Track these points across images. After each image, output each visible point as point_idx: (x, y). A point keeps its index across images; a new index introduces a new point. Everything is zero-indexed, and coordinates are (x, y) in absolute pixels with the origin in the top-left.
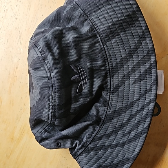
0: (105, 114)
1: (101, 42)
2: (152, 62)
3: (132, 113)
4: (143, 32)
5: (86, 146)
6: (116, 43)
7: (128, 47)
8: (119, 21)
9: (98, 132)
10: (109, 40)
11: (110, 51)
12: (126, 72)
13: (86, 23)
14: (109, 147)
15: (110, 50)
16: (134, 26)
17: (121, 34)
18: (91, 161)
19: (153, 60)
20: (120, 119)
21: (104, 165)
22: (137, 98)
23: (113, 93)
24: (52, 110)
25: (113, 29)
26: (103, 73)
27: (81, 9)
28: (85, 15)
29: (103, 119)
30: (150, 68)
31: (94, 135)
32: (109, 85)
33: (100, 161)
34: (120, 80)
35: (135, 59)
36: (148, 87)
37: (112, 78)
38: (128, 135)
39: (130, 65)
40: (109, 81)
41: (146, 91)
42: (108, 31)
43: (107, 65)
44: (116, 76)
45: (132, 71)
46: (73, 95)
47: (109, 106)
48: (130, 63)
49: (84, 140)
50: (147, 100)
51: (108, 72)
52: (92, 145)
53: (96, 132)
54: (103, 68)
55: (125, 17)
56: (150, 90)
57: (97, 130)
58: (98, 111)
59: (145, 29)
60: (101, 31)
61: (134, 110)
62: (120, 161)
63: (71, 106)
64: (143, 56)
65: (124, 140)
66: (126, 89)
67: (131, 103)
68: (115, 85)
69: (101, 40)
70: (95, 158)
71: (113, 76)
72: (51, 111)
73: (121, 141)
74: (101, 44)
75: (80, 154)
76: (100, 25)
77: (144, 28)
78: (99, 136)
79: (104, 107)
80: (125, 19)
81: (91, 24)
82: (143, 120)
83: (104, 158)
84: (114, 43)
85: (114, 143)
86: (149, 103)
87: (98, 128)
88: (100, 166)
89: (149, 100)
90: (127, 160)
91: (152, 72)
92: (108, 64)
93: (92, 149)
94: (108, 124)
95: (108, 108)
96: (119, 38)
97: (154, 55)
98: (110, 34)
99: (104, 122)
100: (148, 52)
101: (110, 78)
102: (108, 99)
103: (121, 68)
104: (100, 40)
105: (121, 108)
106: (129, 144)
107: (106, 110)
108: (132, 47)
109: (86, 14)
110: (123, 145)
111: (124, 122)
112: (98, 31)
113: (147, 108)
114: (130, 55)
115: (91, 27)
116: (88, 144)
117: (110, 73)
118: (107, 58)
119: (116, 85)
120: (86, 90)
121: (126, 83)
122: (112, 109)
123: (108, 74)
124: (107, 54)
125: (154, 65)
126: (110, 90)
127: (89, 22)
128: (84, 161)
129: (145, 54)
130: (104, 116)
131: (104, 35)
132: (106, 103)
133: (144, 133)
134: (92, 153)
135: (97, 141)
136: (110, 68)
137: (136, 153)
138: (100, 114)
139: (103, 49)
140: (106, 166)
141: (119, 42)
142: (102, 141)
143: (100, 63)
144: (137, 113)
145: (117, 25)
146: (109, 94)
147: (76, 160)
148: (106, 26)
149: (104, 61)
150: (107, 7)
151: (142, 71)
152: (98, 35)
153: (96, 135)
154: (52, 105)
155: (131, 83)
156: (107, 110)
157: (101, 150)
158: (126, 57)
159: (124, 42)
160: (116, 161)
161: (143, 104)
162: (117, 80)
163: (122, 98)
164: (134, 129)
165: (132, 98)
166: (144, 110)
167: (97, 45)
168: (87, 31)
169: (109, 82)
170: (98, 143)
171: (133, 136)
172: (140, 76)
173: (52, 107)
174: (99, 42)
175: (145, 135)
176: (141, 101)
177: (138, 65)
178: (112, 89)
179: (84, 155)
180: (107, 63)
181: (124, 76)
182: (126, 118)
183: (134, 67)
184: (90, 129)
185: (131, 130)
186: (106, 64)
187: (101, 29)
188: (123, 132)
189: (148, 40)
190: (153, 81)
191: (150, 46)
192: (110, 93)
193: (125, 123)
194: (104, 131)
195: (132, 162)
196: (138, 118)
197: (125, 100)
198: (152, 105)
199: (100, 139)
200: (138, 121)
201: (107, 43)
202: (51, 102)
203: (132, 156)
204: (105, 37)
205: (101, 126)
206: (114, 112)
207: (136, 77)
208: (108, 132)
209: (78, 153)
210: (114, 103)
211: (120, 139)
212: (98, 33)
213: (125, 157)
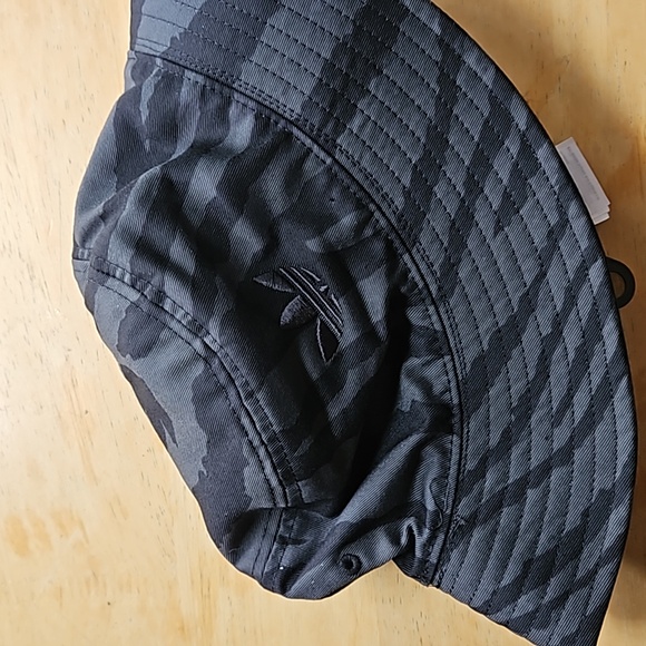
0: (453, 384)
1: (316, 148)
2: (523, 127)
3: (544, 334)
4: (440, 41)
5: (447, 520)
6: (370, 124)
7: (416, 117)
8: (340, 48)
9: (461, 454)
10: (340, 128)
11: (364, 163)
12: (452, 208)
13: (233, 111)
14: (523, 484)
15: (361, 157)
16: (399, 38)
17: (372, 87)
18: (490, 562)
19: (521, 121)
20: (513, 374)
21: (538, 552)
22: (534, 275)
23: (444, 296)
24: (271, 458)
25: (336, 84)
26: (378, 247)
27: (192, 70)
28: (217, 86)
29: (456, 401)
30: (527, 151)
31: (453, 471)
32: (417, 278)
33: (519, 548)
34: (446, 244)
35: (461, 148)
36: (553, 219)
37: (414, 250)
38: (568, 414)
39: (455, 174)
40: (410, 264)
41: (553, 236)
42: (324, 100)
43: (377, 215)
44: (424, 239)
45: (469, 191)
46: (315, 376)
47: (454, 350)
48: (449, 169)
49: (430, 505)
50: (572, 264)
51: (392, 236)
52: (464, 509)
53: (455, 458)
54: (368, 232)
55: (354, 21)
56: (564, 222)
57: (455, 450)
58: (425, 386)
59: (443, 30)
60: (298, 110)
61: (543, 319)
62: (585, 514)
63: (326, 414)
64: (481, 121)
65: (561, 436)
66: (481, 262)
67: (521, 301)
68: (436, 267)
69: (315, 141)
70: (496, 545)
71: (416, 241)
72: (267, 464)
73: (556, 446)
74: (322, 155)
75: (439, 559)
76: (283, 93)
77: (437, 29)
78: (470, 465)
79: (440, 362)
80: (358, 30)
81: (251, 104)
82: (592, 334)
83: (526, 531)
84: (362, 127)
85: (534, 463)
86: (583, 271)
87: (455, 438)
88: (527, 565)
89: (579, 259)
90: (607, 499)
91: (541, 160)
92: (379, 208)
93: (472, 521)
94: (482, 409)
95: (453, 356)
96: (370, 104)
97: (515, 101)
98: (332, 105)
99: (465, 411)
100: (493, 100)
101: (410, 254)
102: (437, 327)
103: (429, 200)
104: (308, 142)
105: (498, 336)
106: (587, 442)
107: (449, 366)
108: (431, 113)
109: (217, 81)
110: (566, 456)
111: (532, 375)
112: (287, 115)
113: (585, 288)
114: (437, 141)
115: (257, 117)
116: (448, 512)
117: (400, 238)
118: (365, 191)
119: (441, 266)
120: (348, 335)
121: (472, 244)
122: (470, 355)
123: (397, 243)
124: (359, 177)
125: (533, 134)
126: (430, 292)
127: (242, 99)
128: (466, 575)
129: (486, 114)
130: (454, 392)
131: (316, 120)
132: (438, 346)
133: (619, 379)
134: (477, 535)
135: (476, 487)
136: (393, 221)
137: (623, 458)
138: (438, 389)
139: (336, 168)
140: (548, 552)
141: (379, 116)
142: (490, 478)
143: (348, 220)
144: (558, 323)
145: (343, 65)
146: (432, 309)
147: (438, 587)
148: (307, 86)
149: (360, 206)
150: (279, 20)
151: (504, 175)
152: (295, 131)
153: (459, 469)
154: (262, 442)
155: (489, 234)
156: (454, 365)
157: (505, 510)
158: (427, 153)
159: (394, 109)
160: (572, 520)
161: (565, 284)
162: (436, 246)
163: (484, 299)
164: (578, 382)
165: (516, 282)
166: (580, 302)
167: (309, 164)
168: (252, 137)
169: (413, 269)
170: (481, 493)
171: (585, 408)
172: (506, 196)
173: (267, 450)
174: (310, 150)
175: (624, 381)
176: (553, 275)
177: (481, 163)
178: (433, 289)
179: (455, 555)
180: (372, 207)
181: (453, 222)
182: (532, 359)
183: (470, 177)
184: (432, 459)
185: (570, 389)
186: (372, 214)
187: (293, 105)
188: (545, 410)
189: (470, 60)
190: (556, 188)
191: (488, 78)
192: (433, 302)
193: (536, 377)
194: (480, 441)
195: (628, 496)
196: (572, 338)
197: (497, 300)
198: (596, 273)
199: (480, 473)
200: (577, 349)
201: (338, 141)
202: (252, 434)
203: (618, 475)
204: (323, 125)
205: (462, 429)
206: (480, 360)
207: (495, 206)
208: (494, 439)
209: (433, 559)
210: (463, 329)
211: (547, 438)
212: (291, 122)
213: (595, 492)
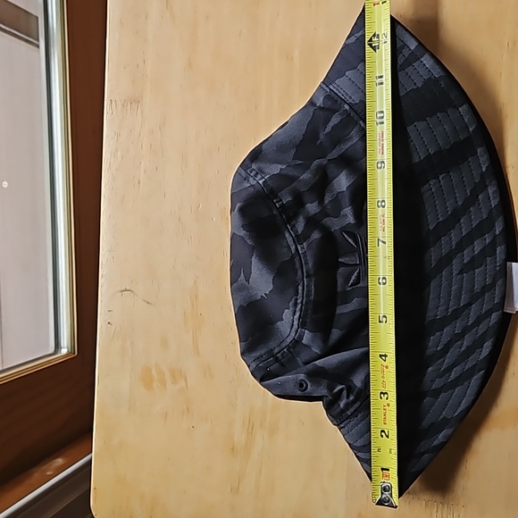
2: (497, 233)
3: (456, 332)
4: (482, 175)
7: (452, 201)
8: (439, 153)
12: (444, 252)
16: (466, 163)
17: (441, 177)
22: (466, 302)
30: (493, 244)
34: (433, 266)
35: (464, 227)
36: (488, 281)
38: (447, 375)
39: (454, 236)
41: (485, 289)
45: (457, 248)
46: (339, 289)
48: (453, 234)
50: (486, 307)
55: (452, 145)
56: (493, 285)
61: (458, 326)
62: (432, 424)
63: (335, 311)
64: (480, 220)
66: (445, 284)
67: (454, 311)
72: (298, 314)
73: (434, 386)
80: (451, 149)
82: (478, 344)
86: (489, 314)
89: (491, 306)
90: (445, 423)
91: (497, 251)
96: (435, 184)
100: (490, 213)
103: (436, 242)
106: (449, 392)
108: (460, 203)
111: (439, 348)
113: (486, 321)
121: (445, 272)
129: (484, 218)
133: (480, 370)
137: (463, 407)
141: (436, 191)
144: (466, 330)
147: (340, 429)
151: (477, 250)
154: (302, 302)
155: (455, 272)
158: (448, 220)
159: (444, 192)
161: (478, 313)
163: (437, 301)
164: (460, 362)
165: (456, 301)
166: (481, 326)
171: (457, 376)
172: (473, 259)
175: (483, 372)
176: (475, 307)
181: (442, 258)
182: (445, 340)
183: (461, 241)
188: (438, 367)
190: (498, 268)
193: (441, 350)
196: (467, 341)
197: (442, 305)
198: (494, 317)
200: (468, 347)
202: (300, 295)
203: (456, 414)
207: (465, 262)
211: (431, 381)
213: (442, 417)
